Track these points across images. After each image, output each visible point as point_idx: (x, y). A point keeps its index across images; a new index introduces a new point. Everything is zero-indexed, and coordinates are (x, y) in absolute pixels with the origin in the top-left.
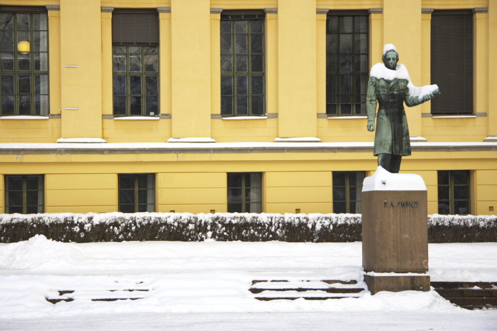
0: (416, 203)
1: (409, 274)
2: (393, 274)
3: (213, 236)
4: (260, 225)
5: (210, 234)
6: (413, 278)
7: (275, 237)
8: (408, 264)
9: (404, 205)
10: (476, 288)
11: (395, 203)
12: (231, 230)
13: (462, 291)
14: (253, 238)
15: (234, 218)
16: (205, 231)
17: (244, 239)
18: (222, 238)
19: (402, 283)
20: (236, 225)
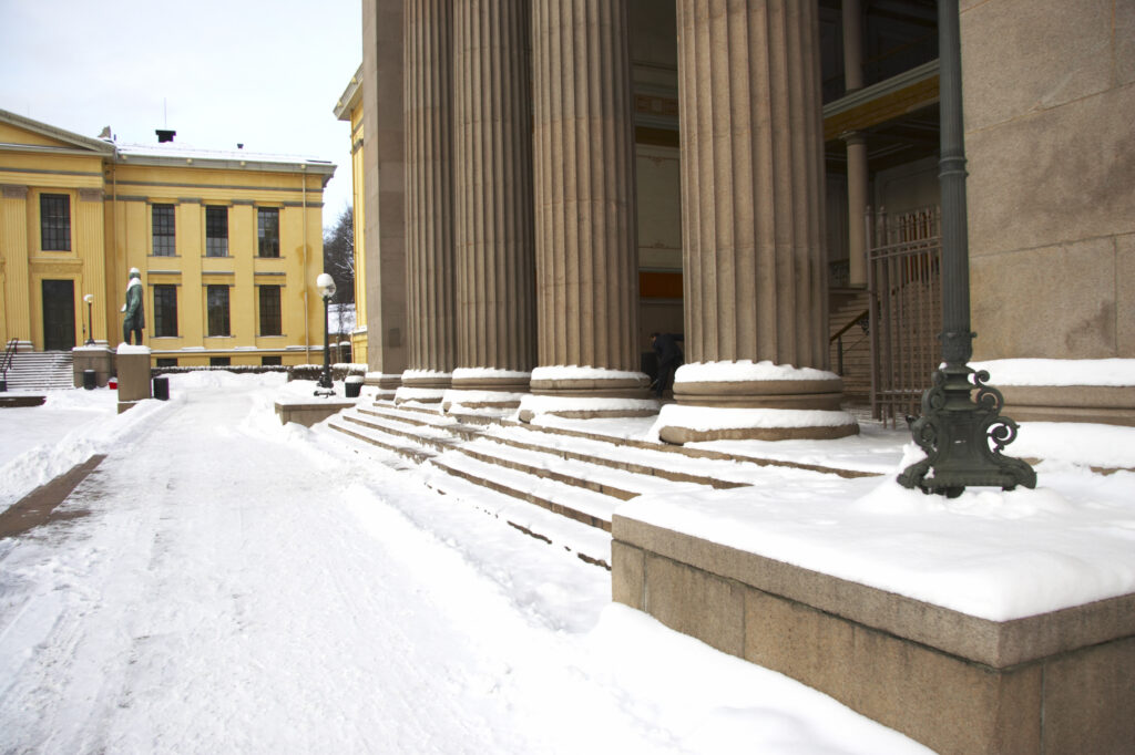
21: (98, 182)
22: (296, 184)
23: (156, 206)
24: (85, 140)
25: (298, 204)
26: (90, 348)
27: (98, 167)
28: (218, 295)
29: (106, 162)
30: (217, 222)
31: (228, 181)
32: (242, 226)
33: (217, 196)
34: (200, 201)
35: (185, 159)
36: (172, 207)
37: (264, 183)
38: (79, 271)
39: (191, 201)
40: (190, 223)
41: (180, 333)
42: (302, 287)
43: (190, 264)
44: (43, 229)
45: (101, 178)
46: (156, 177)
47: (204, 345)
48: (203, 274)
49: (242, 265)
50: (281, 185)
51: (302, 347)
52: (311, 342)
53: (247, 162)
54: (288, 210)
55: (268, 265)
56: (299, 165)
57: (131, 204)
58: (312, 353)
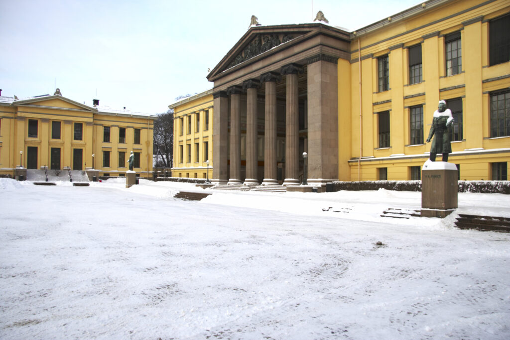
0: (440, 176)
1: (436, 210)
2: (428, 209)
3: (470, 191)
4: (491, 185)
5: (469, 189)
6: (437, 211)
7: (498, 192)
8: (435, 205)
9: (434, 176)
10: (483, 219)
11: (430, 176)
12: (478, 188)
13: (476, 220)
14: (487, 192)
15: (480, 182)
16: (467, 188)
17: (482, 192)
18: (473, 191)
19: (432, 214)
20: (479, 186)
21: (91, 120)
22: (146, 122)
23: (105, 127)
24: (90, 108)
25: (147, 128)
26: (93, 170)
27: (91, 116)
28: (122, 155)
29: (94, 114)
30: (122, 132)
31: (126, 120)
32: (130, 134)
33: (123, 125)
34: (118, 126)
35: (115, 114)
36: (109, 127)
37: (136, 121)
38: (84, 146)
39: (115, 126)
40: (115, 133)
41: (110, 166)
42: (146, 153)
43: (114, 145)
44: (75, 133)
45: (92, 119)
46: (106, 118)
47: (118, 170)
48: (118, 148)
49: (129, 146)
50: (141, 122)
51: (146, 172)
52: (149, 170)
53: (133, 115)
54: (143, 130)
55: (137, 146)
56: (148, 117)
57: (98, 126)
58: (149, 174)
